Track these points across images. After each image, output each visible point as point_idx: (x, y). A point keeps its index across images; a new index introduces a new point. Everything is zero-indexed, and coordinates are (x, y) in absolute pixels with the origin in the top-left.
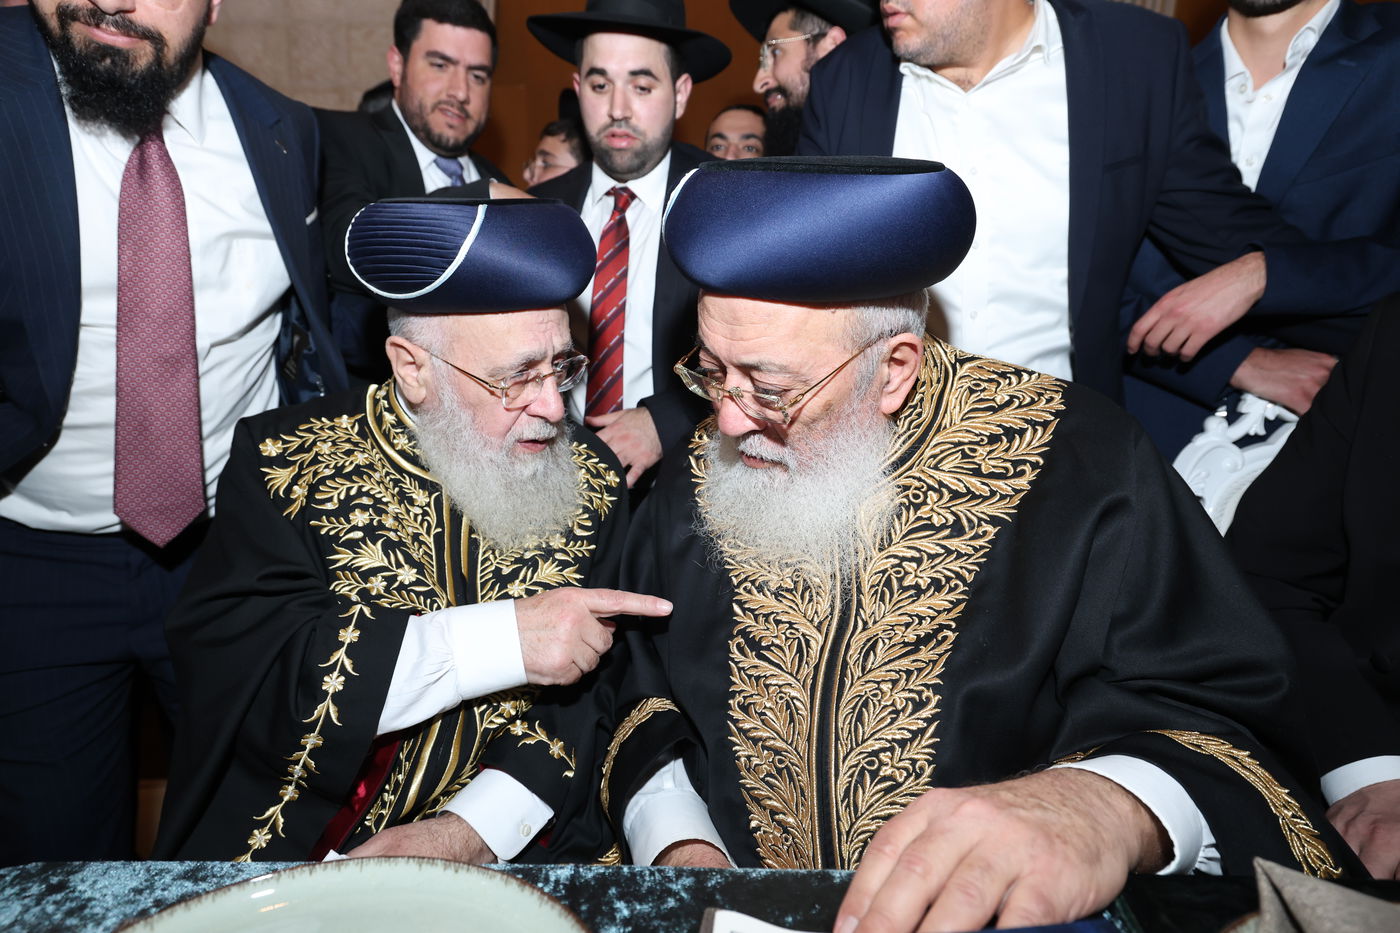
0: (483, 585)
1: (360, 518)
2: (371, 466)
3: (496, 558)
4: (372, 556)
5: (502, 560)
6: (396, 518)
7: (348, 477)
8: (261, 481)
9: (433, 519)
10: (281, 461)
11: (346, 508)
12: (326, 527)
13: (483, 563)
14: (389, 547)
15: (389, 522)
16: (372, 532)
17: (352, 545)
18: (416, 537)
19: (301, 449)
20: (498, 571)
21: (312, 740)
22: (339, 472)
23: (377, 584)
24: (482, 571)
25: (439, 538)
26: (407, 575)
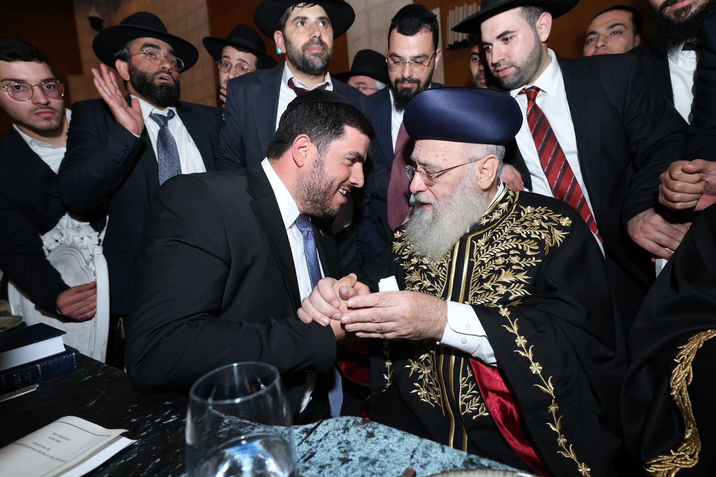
0: (473, 283)
3: (481, 270)
5: (484, 271)
13: (475, 272)
14: (422, 272)
15: (425, 260)
20: (481, 276)
24: (473, 277)
26: (428, 284)
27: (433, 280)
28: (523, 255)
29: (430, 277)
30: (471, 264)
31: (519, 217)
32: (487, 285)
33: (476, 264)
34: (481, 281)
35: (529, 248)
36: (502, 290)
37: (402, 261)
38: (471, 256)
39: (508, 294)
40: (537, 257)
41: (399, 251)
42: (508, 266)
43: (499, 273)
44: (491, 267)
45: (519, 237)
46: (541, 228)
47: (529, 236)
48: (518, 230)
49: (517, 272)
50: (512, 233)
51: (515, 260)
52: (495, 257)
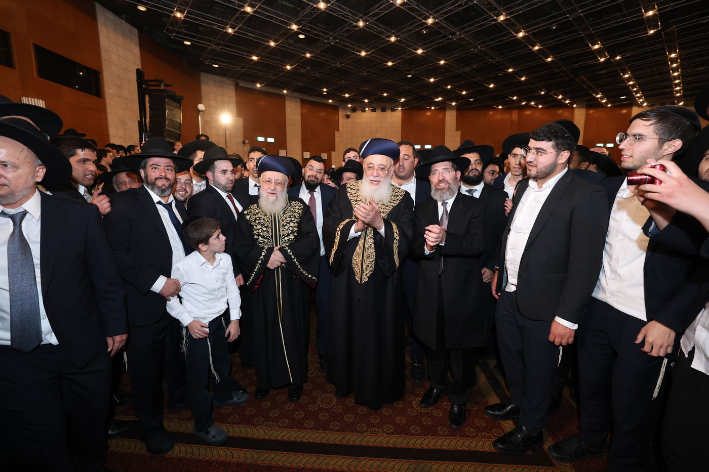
1: (257, 221)
2: (259, 212)
4: (259, 227)
6: (264, 219)
7: (255, 215)
8: (245, 218)
9: (270, 218)
10: (247, 214)
11: (255, 220)
12: (253, 224)
14: (262, 225)
15: (262, 221)
16: (259, 223)
17: (256, 226)
18: (268, 221)
19: (250, 212)
21: (260, 262)
22: (254, 215)
23: (260, 231)
25: (271, 221)
26: (265, 229)
27: (267, 227)
28: (295, 218)
29: (265, 227)
30: (279, 221)
31: (291, 205)
32: (286, 227)
33: (280, 220)
34: (284, 226)
35: (296, 215)
36: (291, 229)
37: (251, 222)
38: (278, 218)
39: (293, 230)
40: (299, 218)
41: (249, 219)
42: (292, 221)
43: (289, 223)
44: (285, 221)
45: (292, 212)
46: (299, 209)
47: (295, 212)
48: (292, 209)
49: (294, 223)
50: (290, 210)
51: (293, 219)
52: (287, 218)
